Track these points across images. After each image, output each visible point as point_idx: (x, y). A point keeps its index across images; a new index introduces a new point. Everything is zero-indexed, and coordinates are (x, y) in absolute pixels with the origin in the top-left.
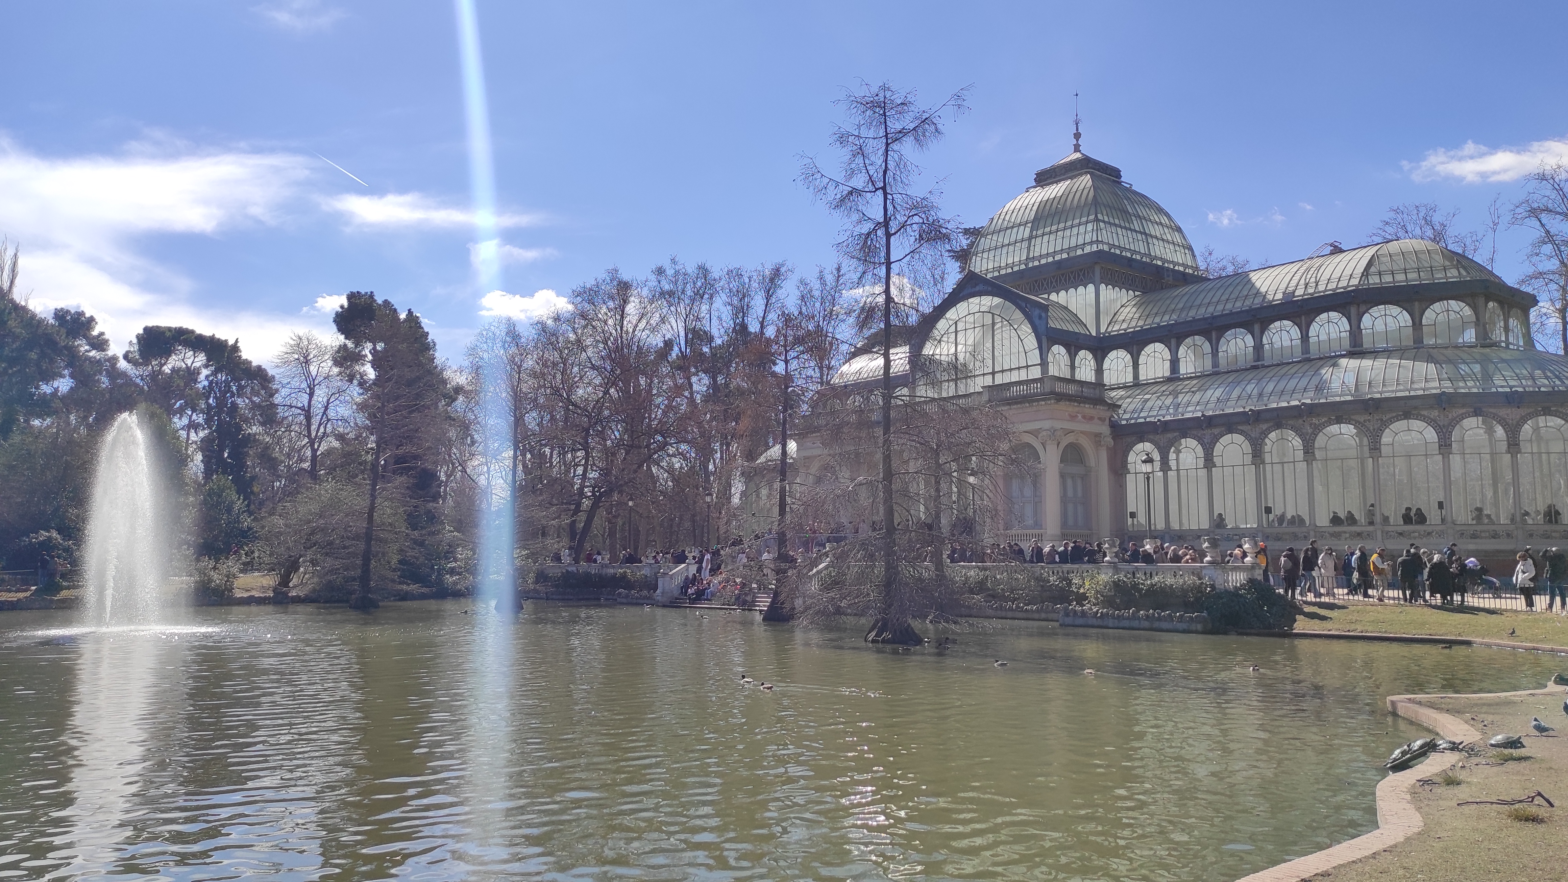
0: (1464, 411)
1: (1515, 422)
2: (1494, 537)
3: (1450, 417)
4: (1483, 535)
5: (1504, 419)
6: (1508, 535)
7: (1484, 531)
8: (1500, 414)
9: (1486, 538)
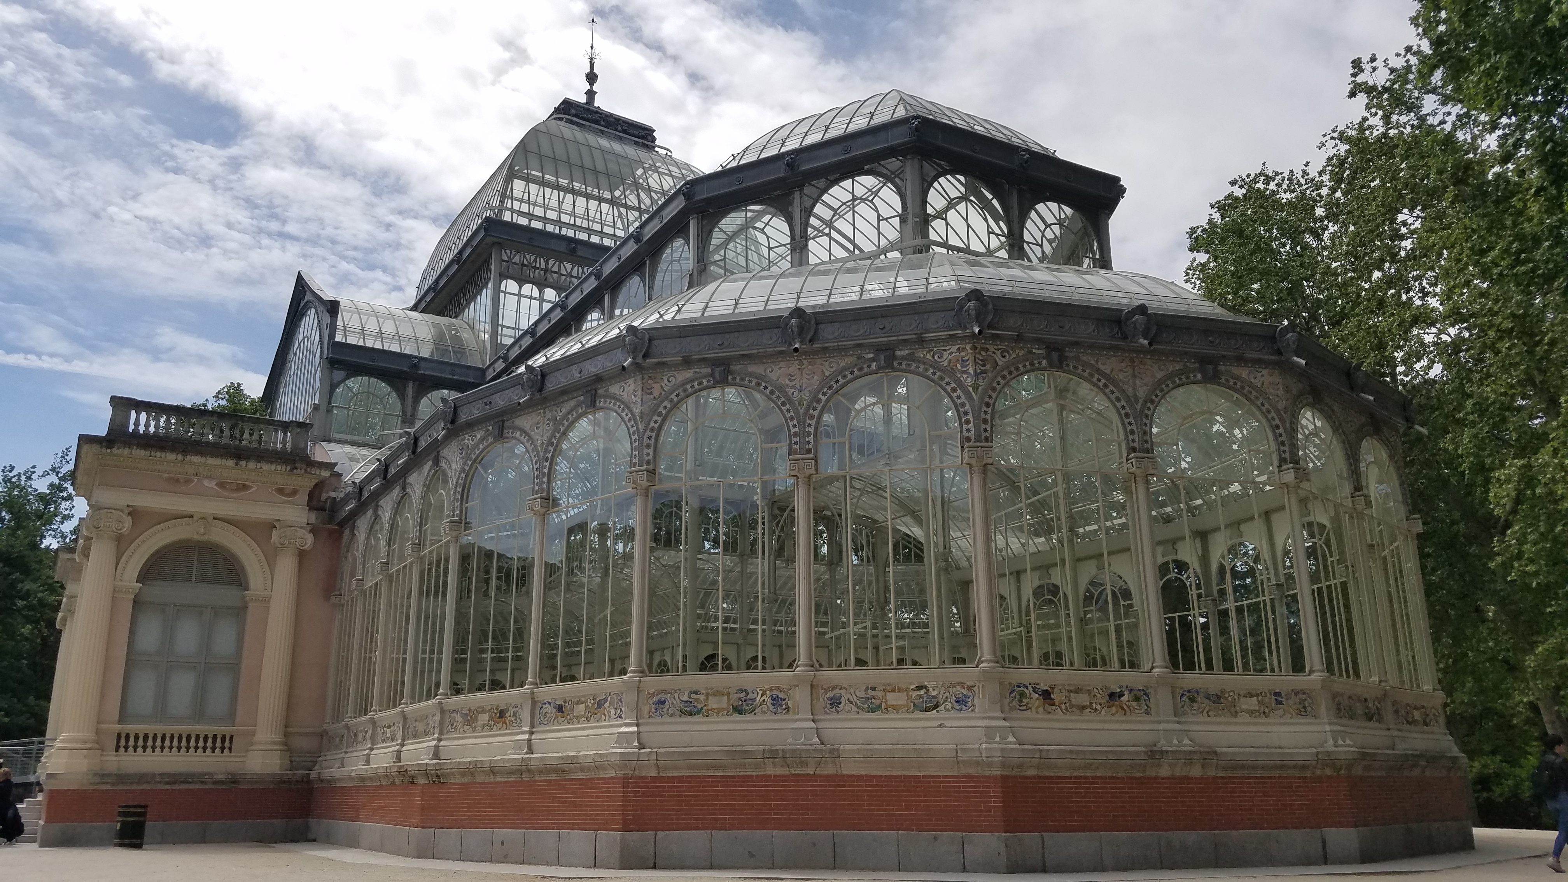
0: (688, 374)
1: (806, 396)
2: (739, 710)
3: (656, 393)
4: (713, 703)
5: (781, 389)
6: (777, 701)
7: (717, 693)
8: (773, 376)
9: (719, 711)
